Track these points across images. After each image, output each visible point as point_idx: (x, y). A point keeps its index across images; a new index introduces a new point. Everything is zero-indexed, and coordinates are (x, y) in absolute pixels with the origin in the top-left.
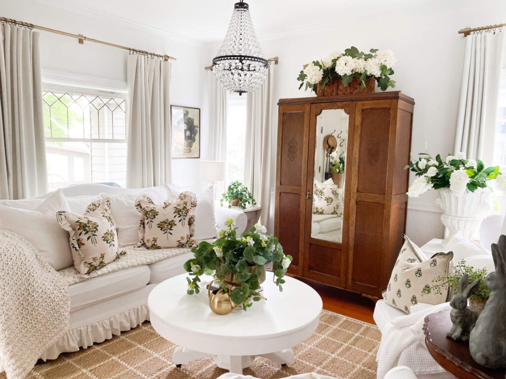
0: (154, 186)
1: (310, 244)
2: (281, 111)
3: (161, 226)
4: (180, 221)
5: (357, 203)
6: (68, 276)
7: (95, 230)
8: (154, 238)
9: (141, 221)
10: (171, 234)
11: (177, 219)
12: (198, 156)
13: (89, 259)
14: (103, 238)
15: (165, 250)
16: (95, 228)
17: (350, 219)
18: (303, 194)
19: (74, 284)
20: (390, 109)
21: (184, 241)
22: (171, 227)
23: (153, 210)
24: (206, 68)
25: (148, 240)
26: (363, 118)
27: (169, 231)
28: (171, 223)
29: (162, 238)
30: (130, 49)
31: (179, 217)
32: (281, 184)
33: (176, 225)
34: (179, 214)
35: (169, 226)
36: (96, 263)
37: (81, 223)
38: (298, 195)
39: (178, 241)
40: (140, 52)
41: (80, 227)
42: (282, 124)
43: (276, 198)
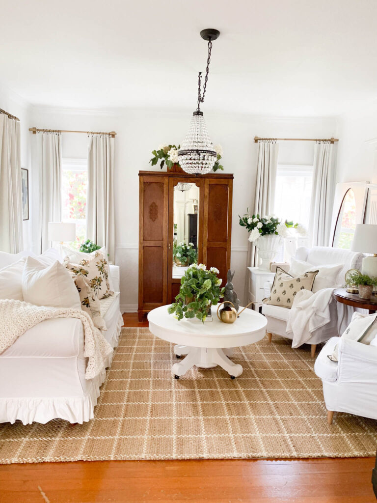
1: (173, 284)
2: (142, 180)
3: (92, 283)
4: (103, 277)
5: (208, 249)
10: (100, 289)
12: (27, 218)
17: (203, 260)
18: (165, 247)
20: (228, 185)
22: (100, 283)
23: (82, 269)
24: (30, 130)
26: (209, 190)
27: (99, 287)
28: (99, 279)
31: (102, 274)
32: (144, 240)
33: (102, 281)
34: (102, 271)
38: (161, 247)
39: (104, 295)
42: (143, 191)
43: (140, 251)
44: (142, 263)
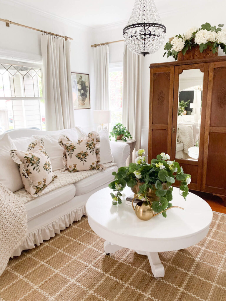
0: (64, 129)
2: (152, 72)
3: (78, 156)
4: (91, 152)
5: (210, 134)
6: (22, 197)
7: (38, 162)
8: (74, 165)
9: (64, 153)
10: (85, 161)
11: (89, 151)
12: (89, 108)
13: (36, 183)
14: (44, 168)
15: (82, 172)
16: (38, 161)
17: (205, 145)
18: (169, 130)
19: (28, 202)
21: (94, 166)
22: (85, 156)
23: (72, 145)
24: (92, 46)
25: (70, 166)
26: (214, 75)
27: (84, 159)
28: (85, 154)
29: (80, 164)
30: (42, 31)
31: (90, 149)
32: (153, 124)
33: (88, 155)
34: (90, 147)
35: (84, 156)
36: (41, 186)
37: (28, 158)
38: (166, 130)
39: (90, 166)
40: (49, 33)
41: (28, 161)
42: (153, 81)
43: (149, 133)
44: (151, 143)
